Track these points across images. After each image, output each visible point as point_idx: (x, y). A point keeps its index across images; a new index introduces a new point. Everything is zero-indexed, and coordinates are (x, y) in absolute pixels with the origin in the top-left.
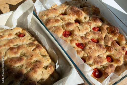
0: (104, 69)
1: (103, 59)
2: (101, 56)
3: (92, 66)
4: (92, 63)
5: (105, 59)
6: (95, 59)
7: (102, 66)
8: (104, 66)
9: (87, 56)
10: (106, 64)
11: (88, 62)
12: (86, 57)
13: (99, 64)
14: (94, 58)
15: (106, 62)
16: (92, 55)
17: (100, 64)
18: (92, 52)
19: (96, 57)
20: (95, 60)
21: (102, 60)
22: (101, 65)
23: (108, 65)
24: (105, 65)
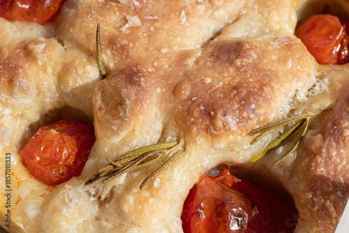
0: (292, 156)
1: (263, 53)
2: (236, 34)
3: (166, 161)
4: (162, 140)
5: (289, 46)
6: (176, 90)
7: (263, 130)
8: (293, 122)
9: (103, 77)
10: (302, 96)
11: (116, 140)
12: (87, 89)
13: (231, 120)
14: (167, 77)
15: (296, 76)
16: (138, 51)
17: (242, 120)
18: (135, 20)
19: (185, 55)
20: (186, 92)
21: (256, 67)
22: (254, 124)
23: (327, 103)
24: (300, 114)
